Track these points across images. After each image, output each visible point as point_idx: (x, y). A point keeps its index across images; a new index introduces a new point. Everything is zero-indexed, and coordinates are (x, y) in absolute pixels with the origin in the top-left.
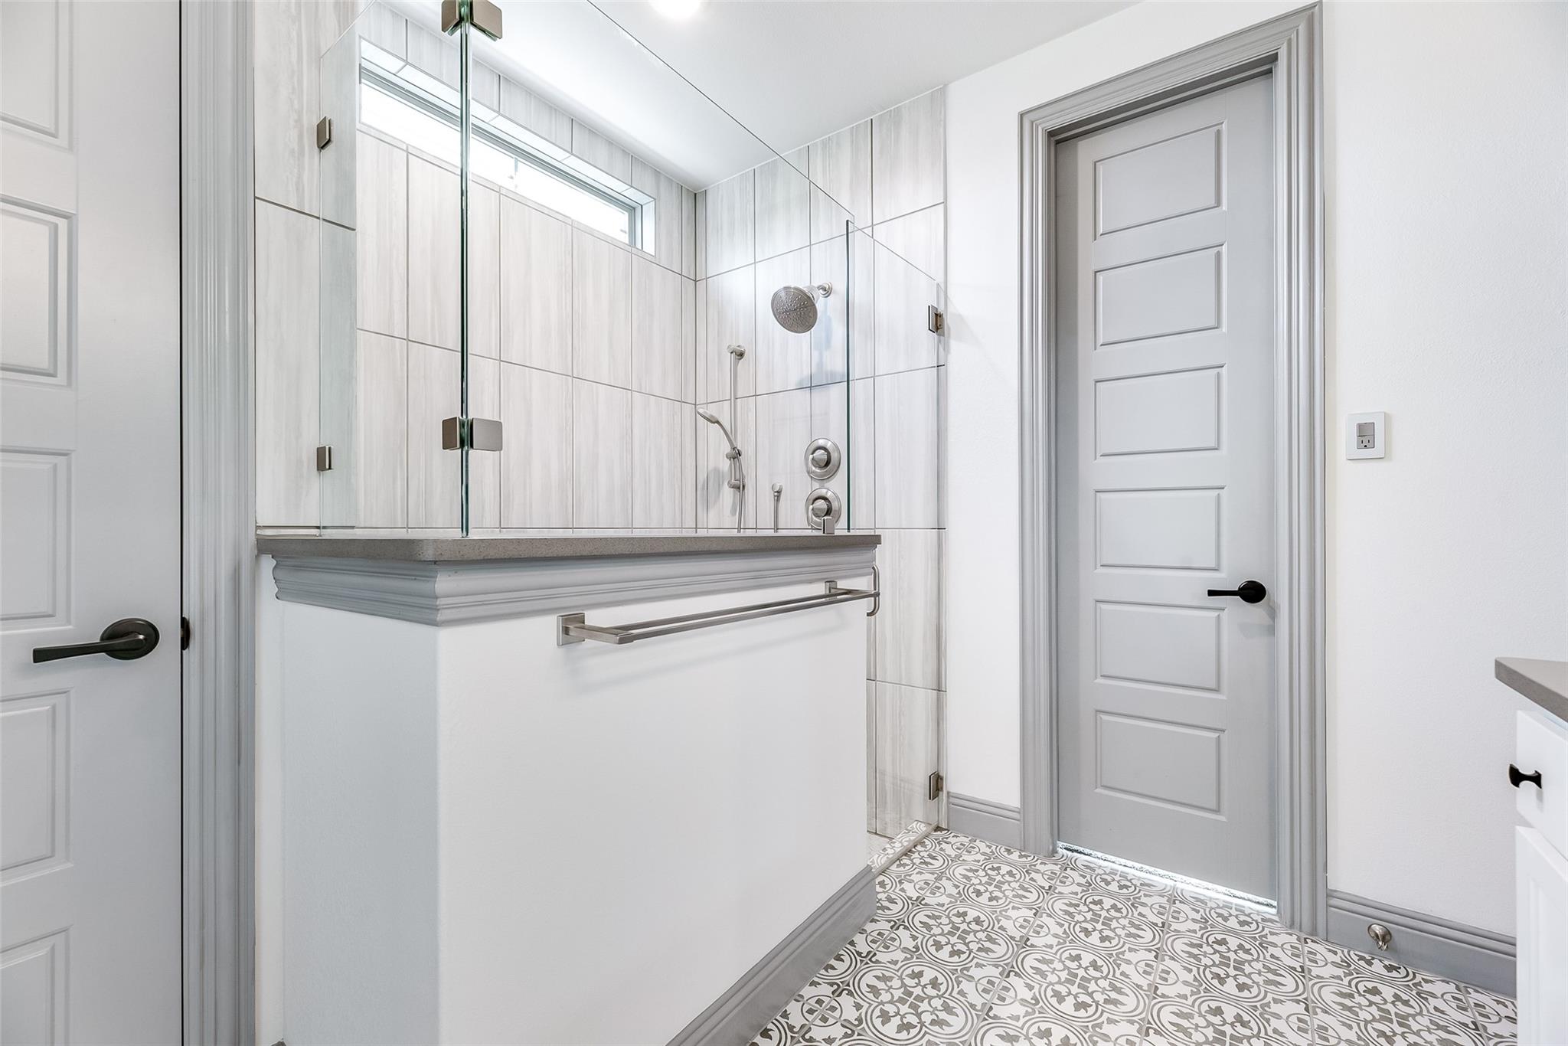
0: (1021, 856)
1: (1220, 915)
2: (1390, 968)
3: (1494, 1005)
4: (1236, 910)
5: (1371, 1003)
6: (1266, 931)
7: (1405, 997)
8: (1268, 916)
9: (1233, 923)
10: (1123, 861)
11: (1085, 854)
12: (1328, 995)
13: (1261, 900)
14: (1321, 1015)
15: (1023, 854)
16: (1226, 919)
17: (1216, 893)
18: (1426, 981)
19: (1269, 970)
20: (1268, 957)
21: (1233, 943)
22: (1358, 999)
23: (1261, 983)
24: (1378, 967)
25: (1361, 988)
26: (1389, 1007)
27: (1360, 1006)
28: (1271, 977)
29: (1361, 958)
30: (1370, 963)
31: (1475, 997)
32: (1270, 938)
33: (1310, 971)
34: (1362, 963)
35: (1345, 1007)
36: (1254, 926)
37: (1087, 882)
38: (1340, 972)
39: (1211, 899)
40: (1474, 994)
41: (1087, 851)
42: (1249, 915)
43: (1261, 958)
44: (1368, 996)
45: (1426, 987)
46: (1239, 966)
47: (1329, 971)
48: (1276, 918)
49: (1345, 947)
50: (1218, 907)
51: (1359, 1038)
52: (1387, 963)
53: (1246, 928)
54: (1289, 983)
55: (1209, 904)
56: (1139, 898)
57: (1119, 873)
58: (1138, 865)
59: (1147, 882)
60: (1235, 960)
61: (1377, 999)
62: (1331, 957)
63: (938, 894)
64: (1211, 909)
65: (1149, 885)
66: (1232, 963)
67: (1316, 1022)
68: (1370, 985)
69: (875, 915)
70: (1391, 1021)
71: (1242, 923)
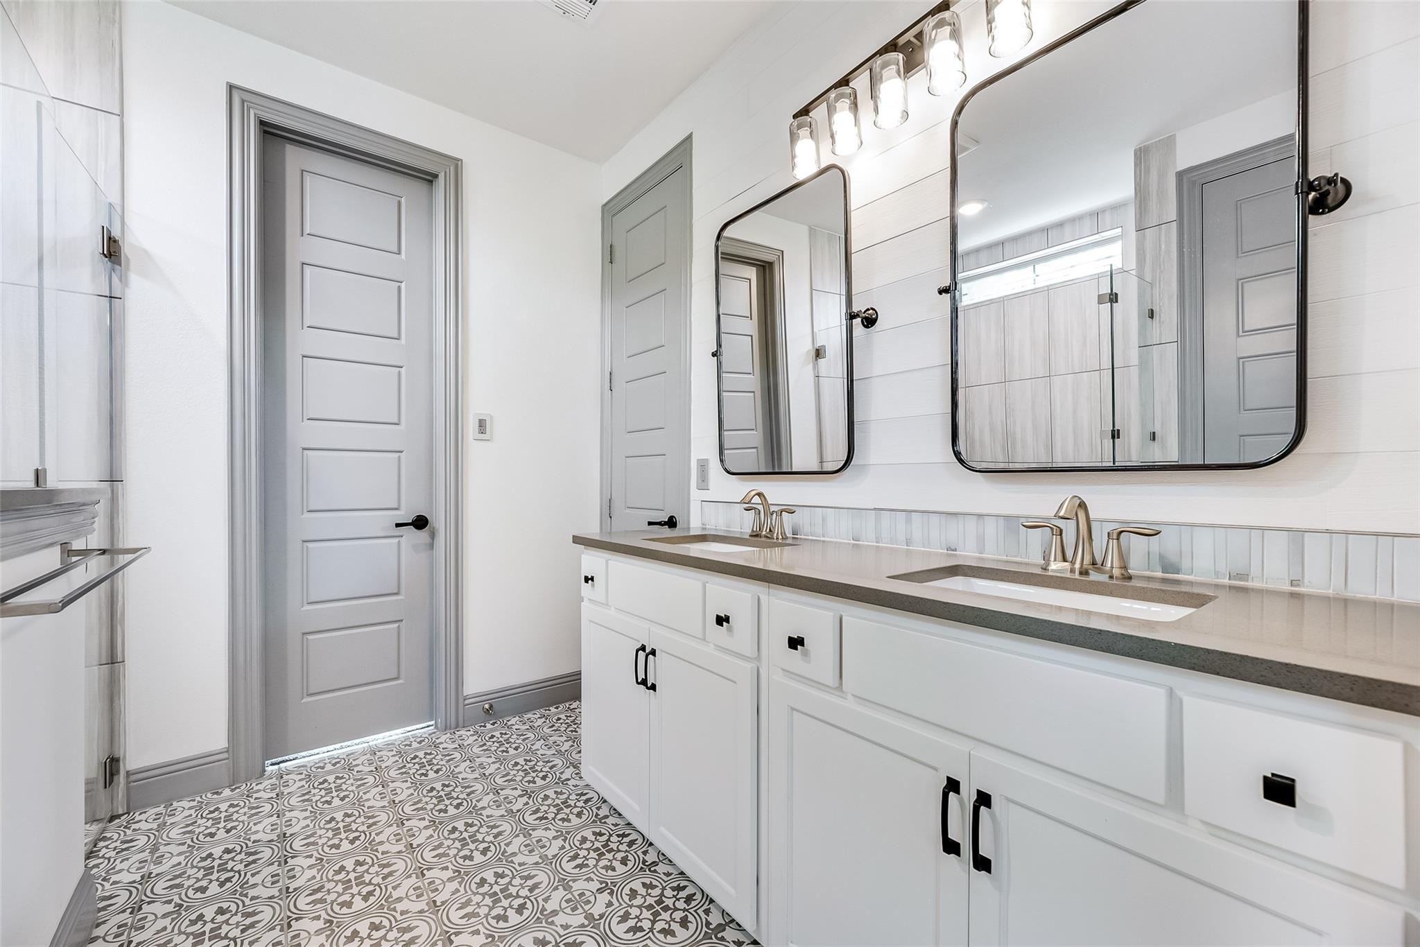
0: (232, 790)
1: (406, 745)
2: (493, 724)
3: (533, 716)
4: (413, 738)
5: (494, 742)
6: (434, 739)
7: (504, 732)
8: (430, 732)
9: (415, 745)
10: (325, 749)
11: (291, 760)
12: (476, 750)
13: (424, 725)
14: (477, 760)
15: (233, 787)
16: (410, 745)
17: (396, 735)
18: (508, 721)
19: (446, 756)
20: (442, 750)
21: (421, 754)
22: (488, 744)
23: (445, 764)
24: (489, 726)
25: (487, 739)
26: (501, 739)
27: (490, 746)
28: (448, 758)
29: (481, 726)
30: (485, 727)
31: (526, 717)
32: (438, 741)
33: (463, 745)
34: (482, 728)
35: (485, 750)
36: (427, 740)
37: (306, 775)
38: (476, 737)
39: (395, 740)
40: (525, 716)
41: (291, 757)
42: (421, 737)
43: (439, 753)
44: (491, 740)
45: (509, 723)
46: (430, 763)
47: (472, 739)
48: (436, 730)
49: (472, 725)
50: (403, 742)
51: (496, 759)
52: (491, 722)
53: (423, 743)
54: (457, 755)
55: (397, 743)
56: (351, 763)
57: (327, 758)
58: (338, 746)
59: (349, 752)
60: (427, 762)
61: (495, 739)
62: (469, 733)
63: (164, 861)
64: (399, 745)
65: (353, 754)
66: (426, 764)
67: (477, 764)
68: (490, 735)
69: (98, 919)
70: (504, 744)
71: (420, 743)
